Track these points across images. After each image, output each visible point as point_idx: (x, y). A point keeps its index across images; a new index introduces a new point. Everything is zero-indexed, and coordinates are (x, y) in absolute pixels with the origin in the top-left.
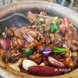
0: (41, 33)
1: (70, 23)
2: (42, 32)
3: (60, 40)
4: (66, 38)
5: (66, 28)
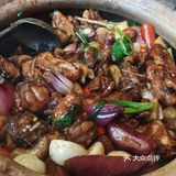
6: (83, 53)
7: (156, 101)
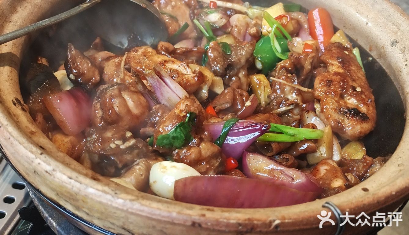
0: (215, 73)
1: (335, 30)
2: (218, 68)
3: (293, 97)
4: (319, 89)
5: (317, 50)
6: (206, 52)
7: (328, 130)
